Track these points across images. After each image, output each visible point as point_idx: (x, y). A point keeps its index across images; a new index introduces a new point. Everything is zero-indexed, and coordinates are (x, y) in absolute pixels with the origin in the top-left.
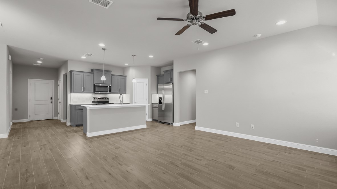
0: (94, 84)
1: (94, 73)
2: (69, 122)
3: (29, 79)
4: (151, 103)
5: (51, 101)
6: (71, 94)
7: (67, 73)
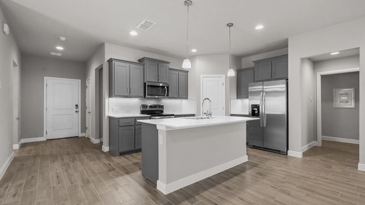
0: (145, 84)
1: (145, 65)
2: (107, 146)
3: (45, 77)
4: (230, 114)
5: (76, 110)
6: (110, 98)
7: (102, 65)
